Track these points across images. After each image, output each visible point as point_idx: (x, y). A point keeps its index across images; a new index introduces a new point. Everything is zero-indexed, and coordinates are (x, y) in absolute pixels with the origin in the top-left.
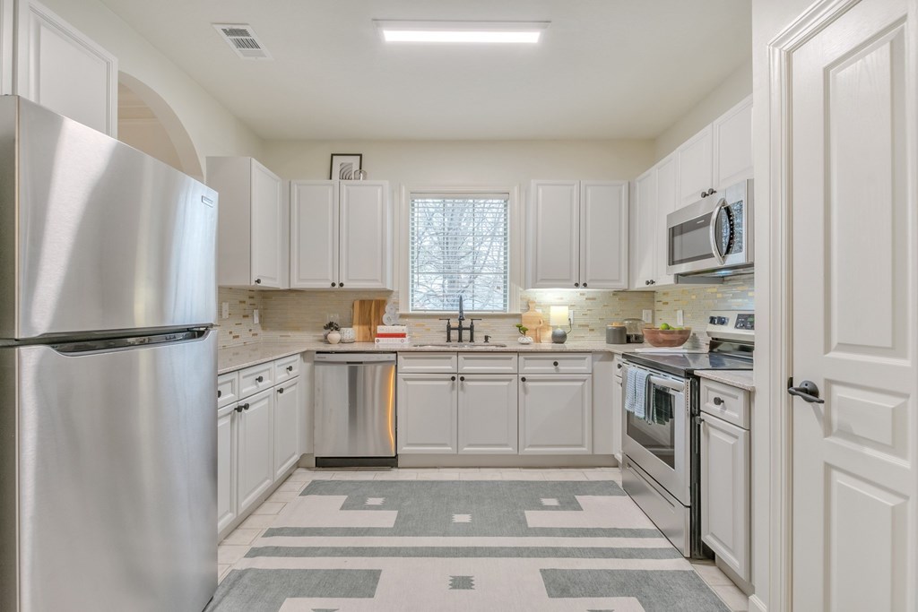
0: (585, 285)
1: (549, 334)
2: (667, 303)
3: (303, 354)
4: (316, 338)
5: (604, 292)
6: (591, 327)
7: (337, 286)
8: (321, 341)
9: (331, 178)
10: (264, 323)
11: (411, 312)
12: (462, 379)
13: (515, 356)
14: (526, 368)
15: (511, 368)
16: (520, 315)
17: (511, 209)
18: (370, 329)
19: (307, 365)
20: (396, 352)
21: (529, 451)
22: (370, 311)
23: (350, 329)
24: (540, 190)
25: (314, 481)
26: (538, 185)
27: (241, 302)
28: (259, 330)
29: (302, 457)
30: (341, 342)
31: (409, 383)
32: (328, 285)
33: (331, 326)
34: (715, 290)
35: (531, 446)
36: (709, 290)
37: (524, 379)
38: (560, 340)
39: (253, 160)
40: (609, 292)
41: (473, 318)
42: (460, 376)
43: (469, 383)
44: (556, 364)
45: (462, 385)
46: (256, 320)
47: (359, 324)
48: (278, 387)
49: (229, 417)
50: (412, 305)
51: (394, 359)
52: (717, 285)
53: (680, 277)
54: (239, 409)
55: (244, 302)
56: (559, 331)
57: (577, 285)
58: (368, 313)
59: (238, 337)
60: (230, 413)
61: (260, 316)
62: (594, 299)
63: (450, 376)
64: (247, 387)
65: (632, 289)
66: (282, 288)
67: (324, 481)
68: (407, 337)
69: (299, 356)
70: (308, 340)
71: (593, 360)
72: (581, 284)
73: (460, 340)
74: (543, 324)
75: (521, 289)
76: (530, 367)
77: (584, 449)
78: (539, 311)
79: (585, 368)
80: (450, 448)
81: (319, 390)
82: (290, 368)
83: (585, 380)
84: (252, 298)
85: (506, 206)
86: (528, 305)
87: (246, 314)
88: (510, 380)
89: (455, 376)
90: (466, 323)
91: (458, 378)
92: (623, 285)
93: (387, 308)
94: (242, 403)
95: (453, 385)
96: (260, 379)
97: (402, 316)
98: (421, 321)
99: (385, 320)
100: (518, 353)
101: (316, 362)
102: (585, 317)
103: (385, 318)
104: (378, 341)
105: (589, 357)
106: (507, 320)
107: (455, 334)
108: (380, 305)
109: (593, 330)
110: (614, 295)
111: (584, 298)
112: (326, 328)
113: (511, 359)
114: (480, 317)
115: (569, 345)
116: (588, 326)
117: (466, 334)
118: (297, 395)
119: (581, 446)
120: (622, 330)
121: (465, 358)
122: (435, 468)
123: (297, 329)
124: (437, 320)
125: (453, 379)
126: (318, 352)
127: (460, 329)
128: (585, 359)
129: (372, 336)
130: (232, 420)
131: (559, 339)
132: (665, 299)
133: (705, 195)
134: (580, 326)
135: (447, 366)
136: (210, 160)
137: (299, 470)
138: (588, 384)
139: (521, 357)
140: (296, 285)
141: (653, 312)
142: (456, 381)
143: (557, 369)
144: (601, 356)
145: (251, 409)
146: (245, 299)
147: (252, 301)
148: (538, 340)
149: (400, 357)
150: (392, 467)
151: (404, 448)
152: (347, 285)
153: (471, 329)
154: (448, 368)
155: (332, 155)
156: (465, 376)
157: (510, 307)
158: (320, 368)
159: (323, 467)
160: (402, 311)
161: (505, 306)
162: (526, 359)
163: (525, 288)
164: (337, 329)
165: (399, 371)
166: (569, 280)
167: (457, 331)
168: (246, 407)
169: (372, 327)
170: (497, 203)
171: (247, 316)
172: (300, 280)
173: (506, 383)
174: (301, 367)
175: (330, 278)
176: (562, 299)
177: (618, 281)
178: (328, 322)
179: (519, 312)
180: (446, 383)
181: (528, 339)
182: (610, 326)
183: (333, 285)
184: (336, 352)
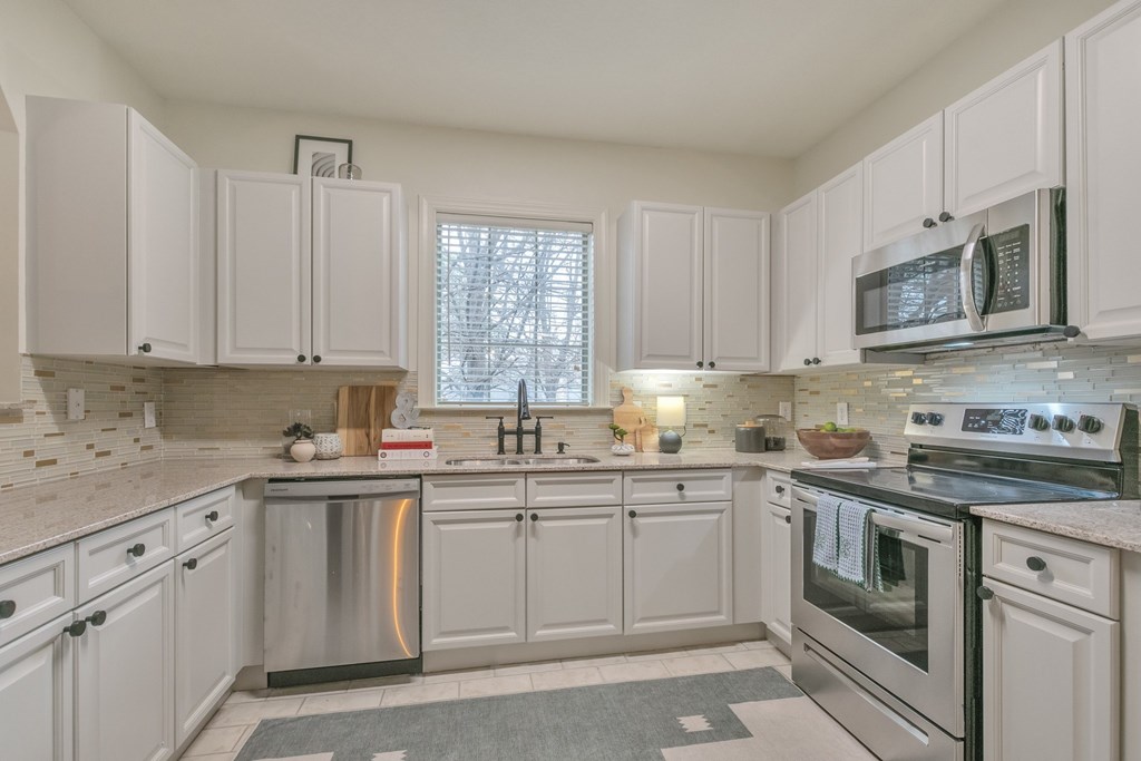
0: (712, 365)
1: (654, 439)
2: (817, 393)
3: (243, 486)
4: (269, 452)
5: (729, 376)
6: (710, 427)
7: (309, 361)
8: (278, 456)
9: (295, 172)
10: (165, 426)
11: (437, 406)
12: (534, 517)
13: (618, 477)
14: (635, 496)
15: (612, 496)
16: (610, 410)
17: (596, 248)
18: (368, 435)
19: (248, 506)
20: (419, 476)
21: (640, 627)
22: (368, 405)
23: (332, 436)
24: (647, 217)
25: (264, 723)
26: (644, 209)
27: (114, 388)
28: (156, 439)
29: (240, 676)
30: (317, 458)
31: (443, 528)
32: (291, 359)
33: (298, 431)
34: (909, 373)
35: (644, 619)
36: (898, 374)
37: (633, 514)
38: (670, 448)
39: (134, 113)
40: (736, 376)
41: (541, 415)
42: (530, 512)
43: (545, 524)
44: (680, 487)
45: (533, 527)
46: (150, 421)
47: (348, 427)
48: (185, 557)
49: (49, 653)
50: (439, 394)
51: (417, 488)
52: (914, 366)
53: (870, 353)
54: (77, 629)
55: (123, 388)
56: (671, 434)
57: (700, 365)
58: (363, 406)
59: (108, 453)
60: (52, 641)
61: (159, 415)
62: (715, 386)
63: (514, 513)
64: (101, 572)
65: (774, 372)
66: (199, 363)
67: (283, 721)
68: (435, 448)
69: (233, 488)
70: (253, 457)
71: (734, 480)
72: (706, 364)
73: (520, 450)
74: (647, 424)
75: (611, 371)
76: (643, 494)
77: (722, 617)
78: (638, 404)
79: (722, 492)
80: (513, 634)
81: (274, 549)
82: (213, 516)
83: (722, 511)
84: (142, 380)
85: (585, 243)
86: (622, 396)
87: (128, 410)
88: (611, 516)
89: (522, 512)
90: (529, 425)
91: (525, 517)
92: (762, 365)
93: (399, 400)
94: (82, 613)
95: (518, 530)
96: (138, 550)
97: (424, 413)
98: (454, 421)
99: (394, 420)
100: (623, 471)
101: (268, 499)
102: (702, 413)
103: (395, 416)
104: (384, 455)
105: (728, 475)
106: (589, 418)
107: (510, 441)
108: (386, 396)
109: (713, 432)
110: (741, 380)
111: (701, 384)
112: (287, 434)
113: (611, 481)
114: (551, 414)
115: (686, 456)
116: (706, 426)
117: (529, 441)
118: (229, 567)
119: (718, 612)
120: (759, 432)
121: (539, 483)
122: (488, 667)
123: (232, 436)
124: (481, 420)
125: (519, 518)
126: (272, 480)
127: (519, 432)
128: (721, 478)
129: (372, 448)
130: (58, 658)
131: (670, 446)
132: (814, 387)
133: (929, 224)
134: (695, 426)
135: (508, 496)
136: (33, 103)
137: (237, 698)
138: (726, 517)
139: (628, 479)
140: (228, 357)
141: (793, 405)
142: (523, 522)
143: (682, 497)
144: (744, 473)
145: (111, 620)
146: (124, 384)
147: (141, 387)
148: (639, 448)
149: (427, 485)
150: (413, 674)
151: (435, 641)
152: (329, 360)
153: (537, 432)
154: (511, 500)
155: (298, 138)
156: (540, 513)
157: (595, 397)
158: (275, 510)
159: (282, 687)
160: (422, 405)
161: (584, 396)
162: (634, 481)
163: (618, 369)
164: (308, 436)
165: (425, 508)
166: (689, 357)
167: (515, 437)
168: (98, 618)
169: (372, 431)
170: (574, 238)
171: (130, 415)
172: (236, 349)
173: (604, 521)
174: (235, 510)
175: (295, 346)
176: (670, 386)
177: (757, 359)
178: (291, 424)
179: (609, 406)
180: (506, 525)
181: (628, 448)
182: (742, 427)
183: (302, 358)
184: (309, 480)
